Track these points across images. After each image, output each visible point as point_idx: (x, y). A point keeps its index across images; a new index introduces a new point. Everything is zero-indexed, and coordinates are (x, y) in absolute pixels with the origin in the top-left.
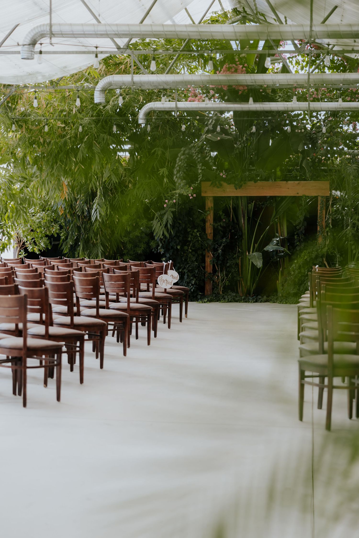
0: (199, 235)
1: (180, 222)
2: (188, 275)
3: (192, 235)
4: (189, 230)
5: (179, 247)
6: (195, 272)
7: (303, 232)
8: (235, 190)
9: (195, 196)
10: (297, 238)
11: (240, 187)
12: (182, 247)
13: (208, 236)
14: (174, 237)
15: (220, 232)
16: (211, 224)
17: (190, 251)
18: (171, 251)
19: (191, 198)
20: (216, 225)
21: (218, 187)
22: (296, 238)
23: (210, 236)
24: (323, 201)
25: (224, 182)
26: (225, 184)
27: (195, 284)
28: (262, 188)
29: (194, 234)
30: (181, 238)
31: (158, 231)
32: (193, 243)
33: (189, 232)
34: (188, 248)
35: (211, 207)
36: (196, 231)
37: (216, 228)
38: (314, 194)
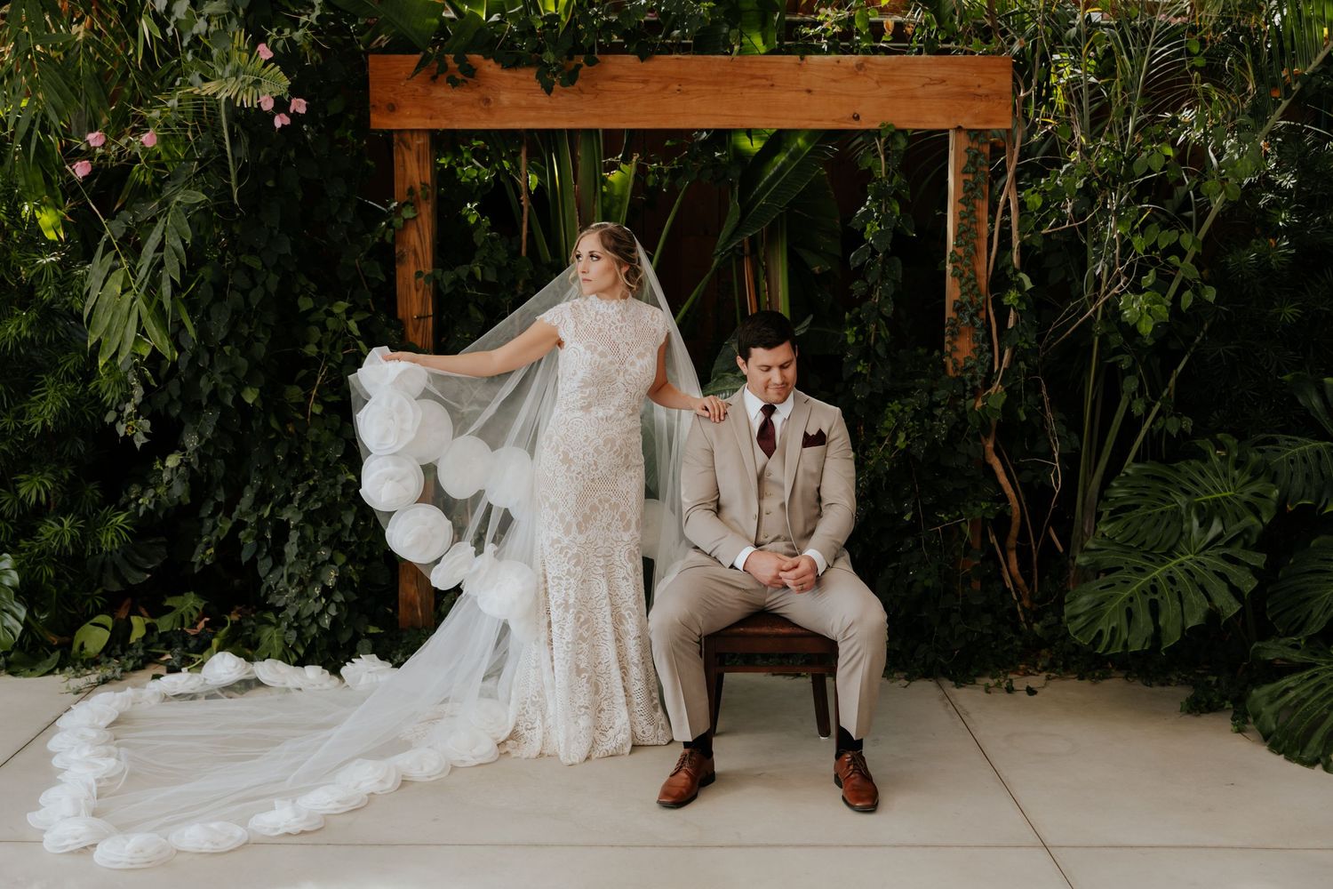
0: (357, 333)
1: (256, 263)
2: (302, 540)
3: (324, 328)
4: (305, 304)
5: (250, 396)
6: (340, 520)
7: (888, 310)
8: (542, 99)
9: (302, 110)
10: (857, 342)
11: (571, 78)
12: (271, 395)
13: (410, 329)
14: (225, 342)
15: (471, 307)
16: (419, 274)
17: (317, 409)
18: (211, 418)
19: (278, 123)
20: (448, 277)
21: (454, 83)
22: (851, 340)
23: (416, 330)
24: (976, 156)
25: (487, 58)
26: (489, 67)
27: (343, 582)
28: (677, 87)
29: (331, 323)
30: (260, 350)
31: (110, 325)
32: (330, 371)
33: (309, 312)
34: (308, 396)
35: (424, 184)
36: (340, 307)
37: (447, 291)
38: (933, 121)
